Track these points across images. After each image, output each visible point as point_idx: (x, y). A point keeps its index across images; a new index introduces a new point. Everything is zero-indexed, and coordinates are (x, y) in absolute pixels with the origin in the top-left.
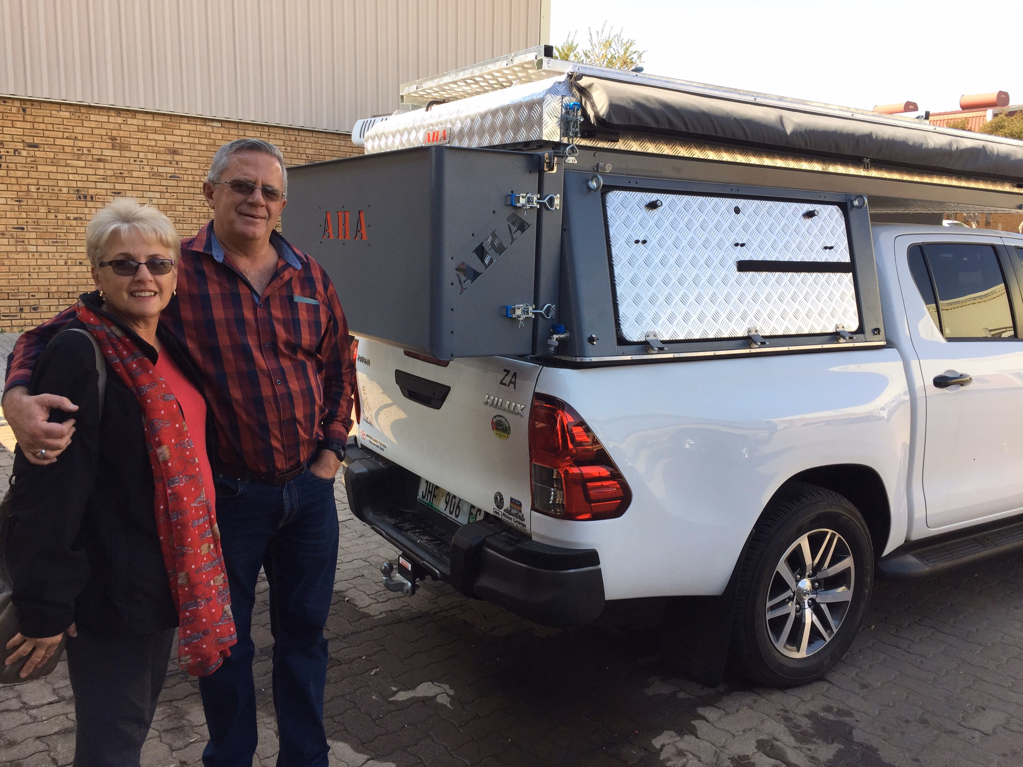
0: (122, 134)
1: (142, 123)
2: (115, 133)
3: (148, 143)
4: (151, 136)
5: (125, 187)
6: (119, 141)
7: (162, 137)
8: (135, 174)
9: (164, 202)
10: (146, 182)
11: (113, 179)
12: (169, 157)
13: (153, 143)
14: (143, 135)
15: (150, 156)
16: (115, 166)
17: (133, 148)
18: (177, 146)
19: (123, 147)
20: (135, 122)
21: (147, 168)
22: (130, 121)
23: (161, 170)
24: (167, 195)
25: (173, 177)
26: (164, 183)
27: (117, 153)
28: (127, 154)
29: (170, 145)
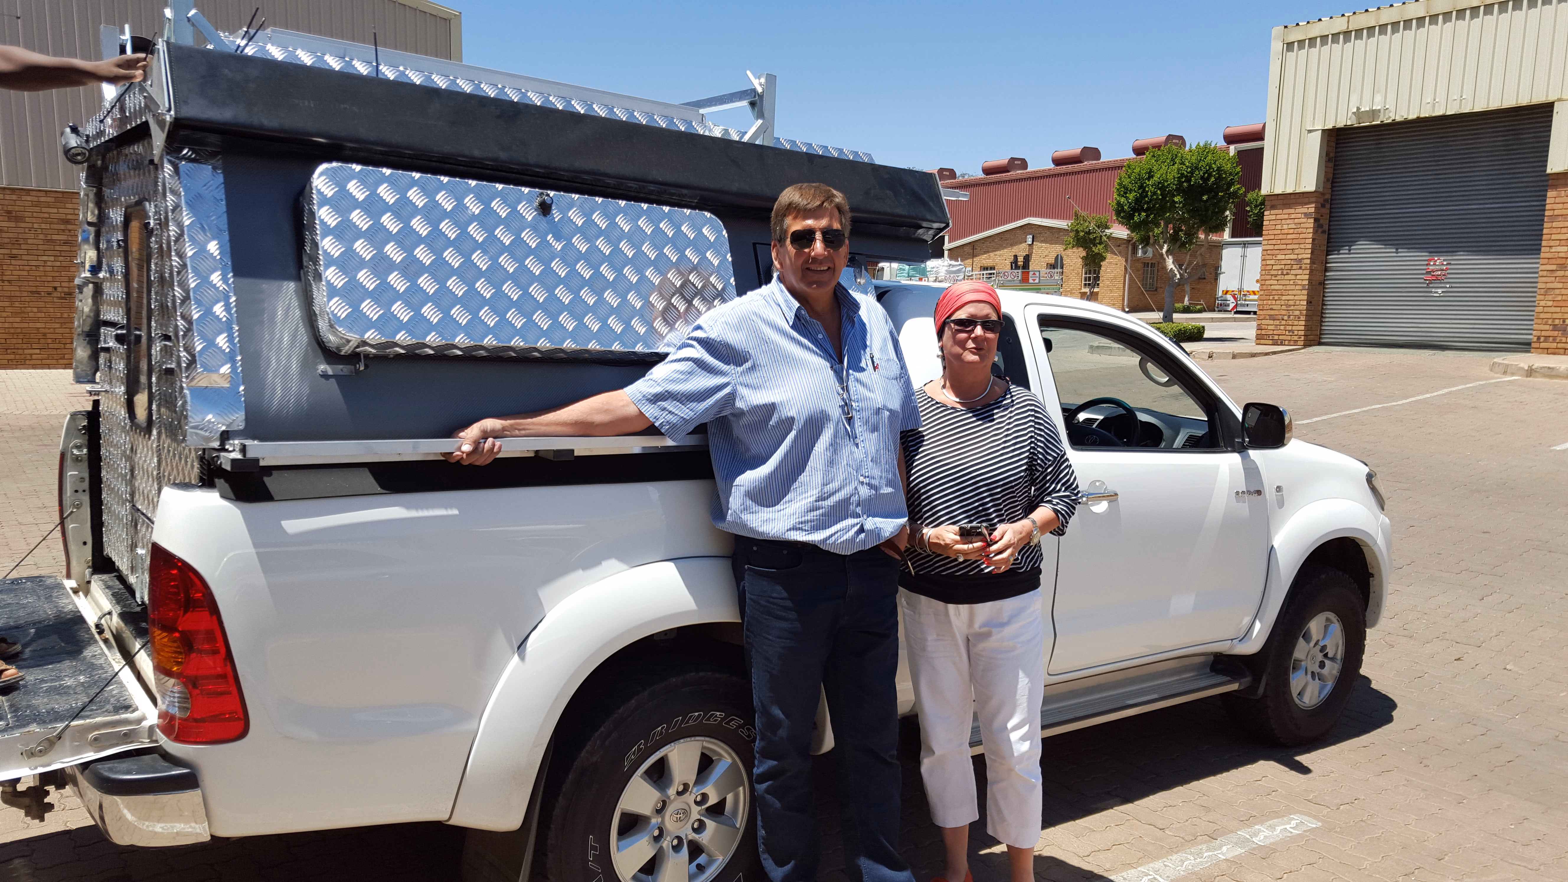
0: (17, 208)
1: (36, 199)
2: (10, 208)
3: (42, 215)
4: (44, 210)
5: (21, 252)
6: (14, 215)
7: (55, 210)
8: (30, 241)
9: (58, 264)
10: (41, 247)
11: (10, 246)
12: (62, 227)
13: (46, 215)
14: (37, 209)
15: (43, 226)
16: (11, 235)
17: (27, 220)
18: (69, 217)
19: (18, 219)
20: (29, 198)
21: (41, 237)
22: (24, 198)
23: (55, 237)
24: (61, 258)
25: (66, 243)
26: (58, 248)
27: (13, 224)
28: (23, 225)
29: (63, 217)
